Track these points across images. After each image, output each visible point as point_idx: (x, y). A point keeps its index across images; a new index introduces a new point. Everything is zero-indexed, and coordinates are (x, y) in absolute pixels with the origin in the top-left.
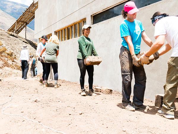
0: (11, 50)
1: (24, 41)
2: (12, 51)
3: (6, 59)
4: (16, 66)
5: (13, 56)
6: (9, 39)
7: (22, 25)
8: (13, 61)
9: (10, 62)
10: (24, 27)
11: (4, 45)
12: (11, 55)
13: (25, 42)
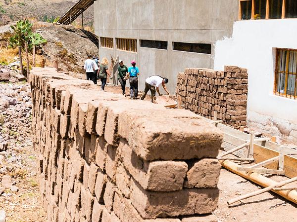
0: (72, 51)
1: (82, 36)
2: (73, 53)
3: (69, 63)
4: (78, 69)
5: (75, 58)
6: (67, 37)
7: (77, 12)
8: (75, 64)
9: (72, 66)
10: (80, 14)
11: (65, 47)
12: (72, 57)
13: (84, 37)
